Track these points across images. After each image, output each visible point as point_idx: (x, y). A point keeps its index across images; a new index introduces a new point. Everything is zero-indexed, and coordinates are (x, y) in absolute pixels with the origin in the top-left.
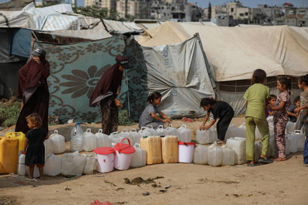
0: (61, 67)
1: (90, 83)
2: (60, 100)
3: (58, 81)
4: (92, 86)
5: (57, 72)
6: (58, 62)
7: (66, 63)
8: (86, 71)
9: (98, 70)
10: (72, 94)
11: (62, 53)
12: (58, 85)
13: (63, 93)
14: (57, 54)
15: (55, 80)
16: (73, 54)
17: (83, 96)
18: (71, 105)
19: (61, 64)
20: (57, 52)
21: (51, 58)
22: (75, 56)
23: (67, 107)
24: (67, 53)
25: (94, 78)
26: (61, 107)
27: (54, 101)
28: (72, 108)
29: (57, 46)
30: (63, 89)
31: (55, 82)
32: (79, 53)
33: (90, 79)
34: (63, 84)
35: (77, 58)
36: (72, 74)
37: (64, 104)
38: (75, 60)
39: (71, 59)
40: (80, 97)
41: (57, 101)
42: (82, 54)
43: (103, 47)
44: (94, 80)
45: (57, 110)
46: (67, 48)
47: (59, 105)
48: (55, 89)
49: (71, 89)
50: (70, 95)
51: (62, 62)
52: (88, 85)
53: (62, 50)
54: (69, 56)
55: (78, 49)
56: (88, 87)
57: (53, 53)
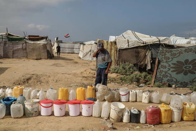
0: (172, 59)
1: (185, 67)
2: (170, 75)
3: (170, 66)
4: (186, 69)
5: (170, 62)
6: (171, 57)
7: (174, 57)
8: (184, 62)
9: (189, 61)
10: (176, 72)
11: (172, 53)
12: (169, 67)
13: (172, 72)
14: (170, 53)
15: (168, 65)
16: (178, 53)
17: (181, 74)
18: (175, 78)
19: (172, 58)
20: (170, 52)
21: (167, 55)
22: (178, 54)
23: (173, 79)
25: (187, 65)
26: (170, 78)
27: (167, 75)
28: (176, 79)
29: (170, 49)
30: (172, 70)
31: (168, 66)
32: (180, 53)
33: (185, 66)
34: (172, 68)
35: (179, 55)
36: (176, 63)
37: (172, 77)
38: (178, 56)
39: (177, 56)
41: (169, 75)
42: (182, 53)
43: (192, 50)
44: (187, 66)
45: (169, 79)
46: (175, 50)
47: (170, 77)
48: (168, 69)
49: (176, 70)
50: (175, 73)
51: (172, 57)
53: (172, 51)
54: (176, 54)
55: (180, 51)
56: (184, 70)
57: (168, 52)
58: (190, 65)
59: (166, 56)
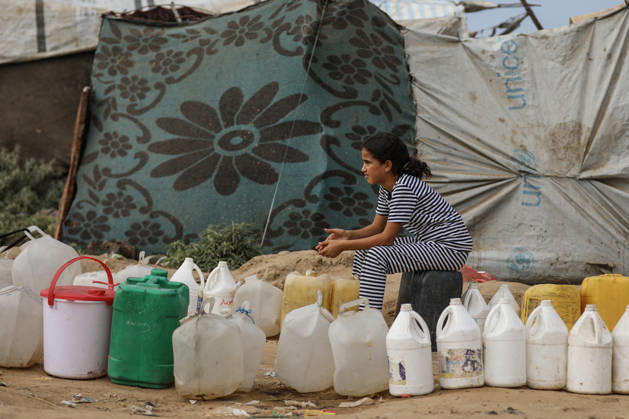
0: (158, 92)
1: (225, 143)
2: (145, 193)
3: (145, 138)
4: (228, 154)
5: (147, 109)
6: (153, 78)
7: (170, 81)
8: (215, 105)
9: (246, 99)
10: (175, 177)
11: (164, 50)
12: (144, 148)
13: (156, 173)
14: (152, 55)
15: (140, 133)
16: (189, 54)
17: (203, 184)
18: (172, 212)
19: (159, 86)
20: (155, 48)
21: (137, 66)
22: (194, 57)
23: (161, 219)
24: (176, 50)
25: (235, 128)
26: (146, 217)
27: (129, 198)
28: (175, 221)
29: (157, 31)
30: (157, 160)
31: (139, 140)
32: (204, 50)
33: (224, 131)
34: (158, 148)
35: (197, 65)
36: (180, 116)
37: (155, 208)
38: (190, 72)
39: (184, 68)
40: (197, 188)
41: (139, 199)
42: (211, 52)
43: (261, 25)
44: (234, 134)
45: (136, 226)
46: (177, 36)
47: (143, 211)
48: (138, 161)
49: (173, 162)
50: (170, 180)
51: (160, 78)
52: (218, 150)
53: (164, 41)
54: (179, 58)
55: (205, 36)
56: (217, 156)
57: (143, 51)
58: (250, 128)
59: (129, 76)
